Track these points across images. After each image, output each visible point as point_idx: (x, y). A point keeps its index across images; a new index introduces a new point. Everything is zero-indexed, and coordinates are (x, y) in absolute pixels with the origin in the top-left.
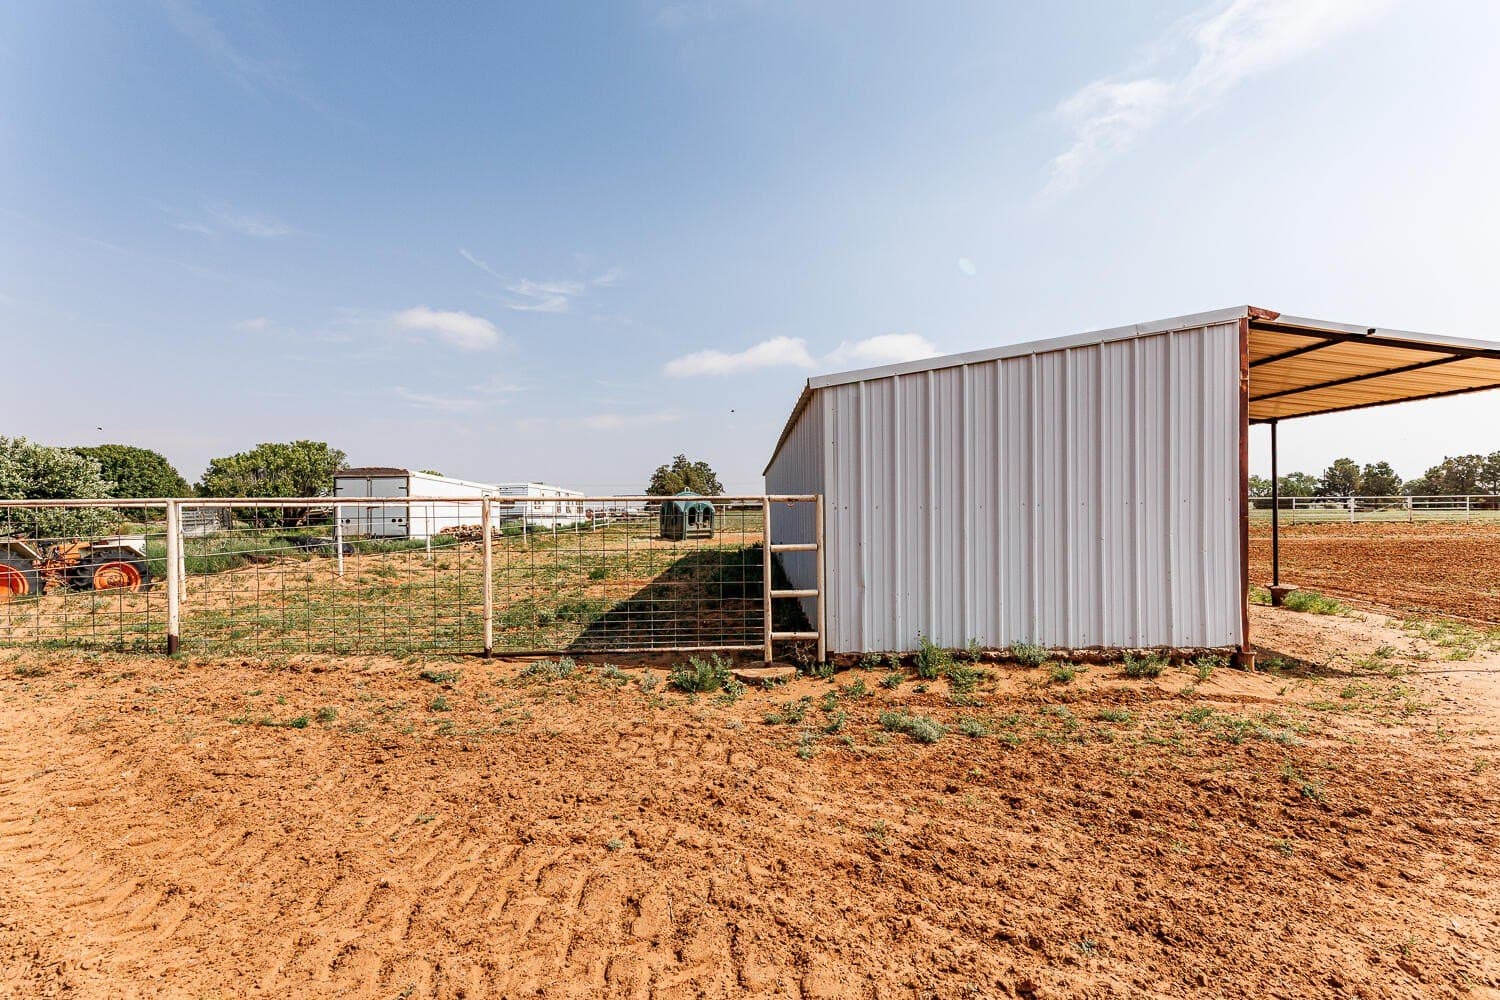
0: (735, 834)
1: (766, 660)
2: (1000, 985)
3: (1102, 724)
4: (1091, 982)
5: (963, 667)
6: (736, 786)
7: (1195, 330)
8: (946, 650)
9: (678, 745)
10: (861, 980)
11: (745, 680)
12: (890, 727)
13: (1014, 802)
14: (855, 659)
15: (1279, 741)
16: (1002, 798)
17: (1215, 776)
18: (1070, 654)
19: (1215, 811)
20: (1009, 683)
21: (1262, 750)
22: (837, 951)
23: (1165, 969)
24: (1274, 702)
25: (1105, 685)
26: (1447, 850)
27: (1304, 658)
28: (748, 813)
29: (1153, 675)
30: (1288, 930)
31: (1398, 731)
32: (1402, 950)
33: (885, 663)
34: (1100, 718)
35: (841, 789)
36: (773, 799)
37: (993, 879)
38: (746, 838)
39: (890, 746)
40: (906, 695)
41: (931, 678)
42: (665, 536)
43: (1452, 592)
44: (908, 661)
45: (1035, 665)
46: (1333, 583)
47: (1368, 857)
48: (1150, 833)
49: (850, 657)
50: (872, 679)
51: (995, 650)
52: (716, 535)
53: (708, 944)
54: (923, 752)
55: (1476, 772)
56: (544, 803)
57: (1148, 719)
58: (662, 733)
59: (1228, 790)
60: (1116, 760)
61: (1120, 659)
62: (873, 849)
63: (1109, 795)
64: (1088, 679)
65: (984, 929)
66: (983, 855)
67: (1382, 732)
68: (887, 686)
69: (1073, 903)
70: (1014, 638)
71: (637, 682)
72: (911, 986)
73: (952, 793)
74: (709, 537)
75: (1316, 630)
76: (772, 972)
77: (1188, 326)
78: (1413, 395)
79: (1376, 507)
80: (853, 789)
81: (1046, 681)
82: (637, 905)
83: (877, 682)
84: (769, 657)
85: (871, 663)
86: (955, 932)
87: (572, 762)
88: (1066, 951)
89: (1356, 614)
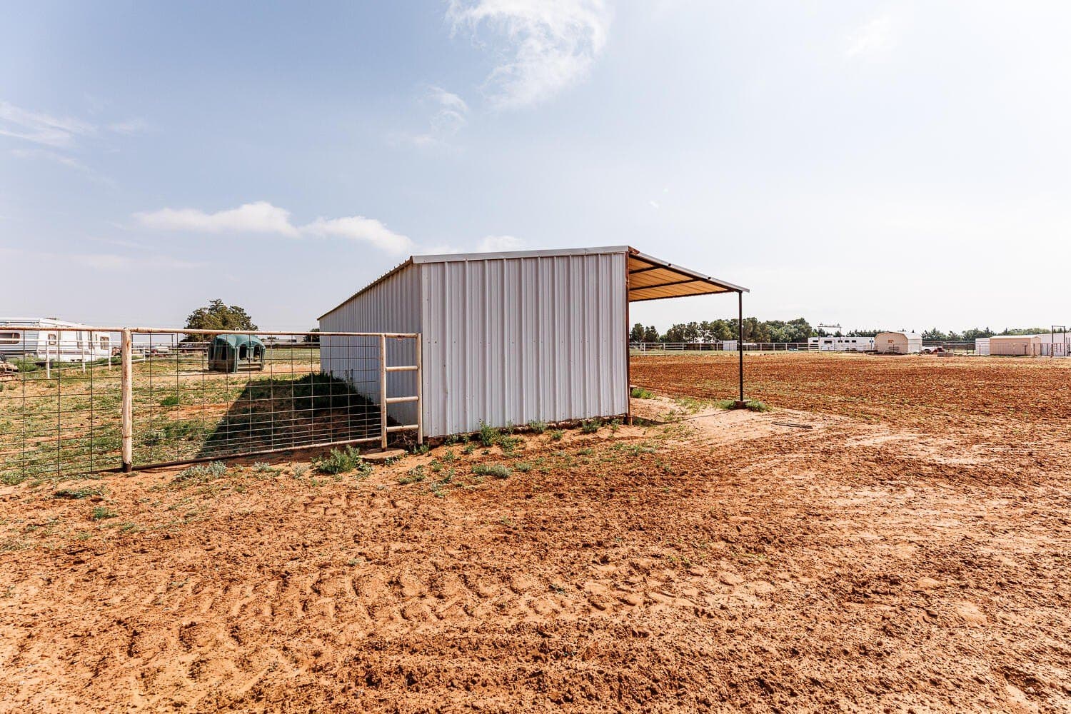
0: (427, 540)
1: (383, 447)
2: (594, 562)
3: (581, 456)
4: (626, 550)
5: (506, 438)
6: (411, 517)
7: (609, 254)
8: (496, 428)
9: (353, 503)
10: (537, 579)
11: (371, 461)
12: (480, 474)
13: (560, 496)
14: (442, 440)
15: (650, 452)
16: (555, 495)
17: (634, 470)
18: (557, 424)
19: (639, 483)
20: (531, 443)
21: (646, 457)
22: (520, 570)
23: (647, 539)
24: (642, 438)
25: (576, 439)
26: (711, 480)
27: (647, 418)
28: (427, 529)
29: (595, 431)
30: (679, 515)
31: (686, 442)
32: (710, 512)
33: (461, 440)
34: (579, 454)
35: (471, 507)
36: (438, 519)
37: (570, 527)
38: (435, 540)
39: (485, 482)
40: (479, 457)
41: (490, 446)
42: (214, 368)
43: (687, 386)
44: (475, 438)
45: (541, 433)
46: (645, 385)
47: (691, 488)
48: (621, 496)
49: (438, 439)
50: (457, 450)
51: (521, 426)
52: (266, 368)
53: (452, 586)
54: (505, 483)
55: (711, 453)
56: (277, 554)
57: (599, 452)
58: (337, 499)
59: (640, 474)
60: (594, 471)
61: (580, 425)
62: (508, 529)
63: (598, 485)
64: (568, 436)
65: (577, 545)
66: (560, 519)
67: (681, 444)
68: (466, 453)
69: (606, 526)
70: (530, 418)
71: (287, 473)
72: (560, 573)
73: (529, 498)
74: (259, 369)
75: (647, 406)
76: (495, 587)
77: (607, 252)
78: (678, 295)
79: (651, 348)
80: (478, 507)
81: (549, 440)
82: (398, 583)
83: (459, 452)
84: (385, 445)
85: (452, 441)
86: (565, 550)
87: (281, 527)
88: (612, 543)
89: (658, 398)
